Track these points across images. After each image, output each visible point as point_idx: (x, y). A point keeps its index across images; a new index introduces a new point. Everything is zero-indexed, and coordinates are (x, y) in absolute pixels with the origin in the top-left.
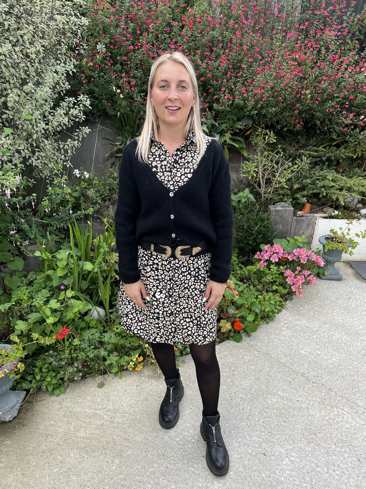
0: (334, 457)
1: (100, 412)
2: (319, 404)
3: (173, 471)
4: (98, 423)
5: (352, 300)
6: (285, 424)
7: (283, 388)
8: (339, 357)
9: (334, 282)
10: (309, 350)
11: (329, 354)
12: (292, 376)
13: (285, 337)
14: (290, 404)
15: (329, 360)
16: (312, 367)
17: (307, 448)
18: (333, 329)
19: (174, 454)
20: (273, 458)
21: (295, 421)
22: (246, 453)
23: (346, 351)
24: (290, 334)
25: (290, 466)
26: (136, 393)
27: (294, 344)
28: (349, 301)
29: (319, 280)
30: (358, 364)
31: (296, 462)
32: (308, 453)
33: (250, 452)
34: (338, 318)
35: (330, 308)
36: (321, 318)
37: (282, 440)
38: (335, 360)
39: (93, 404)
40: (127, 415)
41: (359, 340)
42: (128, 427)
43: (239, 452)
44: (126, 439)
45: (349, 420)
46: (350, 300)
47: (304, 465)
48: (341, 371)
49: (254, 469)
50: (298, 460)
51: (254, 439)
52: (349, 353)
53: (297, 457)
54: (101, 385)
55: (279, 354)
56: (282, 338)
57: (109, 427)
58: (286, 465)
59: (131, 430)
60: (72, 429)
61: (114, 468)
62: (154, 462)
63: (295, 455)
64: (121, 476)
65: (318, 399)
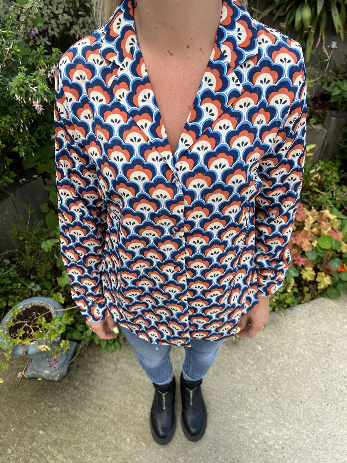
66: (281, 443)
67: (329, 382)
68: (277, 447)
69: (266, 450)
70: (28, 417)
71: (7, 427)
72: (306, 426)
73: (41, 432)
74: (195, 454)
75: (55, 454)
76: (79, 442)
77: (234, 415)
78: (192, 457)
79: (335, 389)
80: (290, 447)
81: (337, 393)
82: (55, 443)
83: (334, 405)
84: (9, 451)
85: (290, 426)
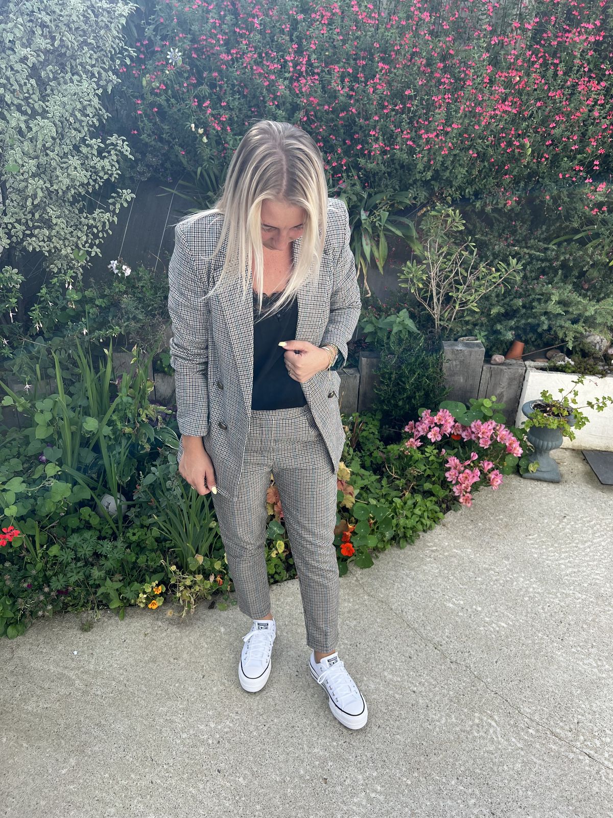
0: (449, 802)
1: (71, 674)
2: (451, 701)
3: (160, 790)
4: (63, 691)
5: (568, 519)
6: (379, 731)
7: (395, 665)
8: (512, 621)
9: (545, 484)
10: (462, 602)
11: (496, 614)
12: (416, 647)
13: (425, 574)
14: (397, 696)
15: (493, 625)
16: (458, 634)
17: (405, 779)
18: (517, 570)
19: (171, 761)
20: (338, 788)
21: (398, 728)
22: (293, 775)
23: (529, 610)
24: (437, 571)
25: (365, 807)
26: (141, 647)
27: (439, 590)
28: (561, 522)
29: (519, 478)
30: (545, 637)
31: (379, 801)
32: (403, 787)
33: (302, 772)
34: (533, 550)
35: (523, 531)
36: (500, 547)
37: (364, 758)
38: (503, 624)
39: (65, 658)
40: (114, 683)
41: (558, 594)
42: (110, 706)
43: (283, 771)
44: (99, 725)
45: (497, 737)
46: (565, 520)
47: (389, 809)
48: (508, 646)
49: (300, 804)
50: (382, 798)
51: (316, 750)
52: (533, 615)
53: (380, 793)
54: (86, 627)
55: (406, 605)
56: (421, 576)
57: (78, 700)
58: (359, 805)
59: (112, 710)
60: (17, 695)
61: (64, 772)
62: (132, 771)
63: (379, 788)
64: (72, 787)
65: (451, 693)
66: (218, 736)
67: (304, 666)
69: (194, 746)
72: (258, 716)
80: (229, 741)
83: (302, 692)
85: (236, 717)
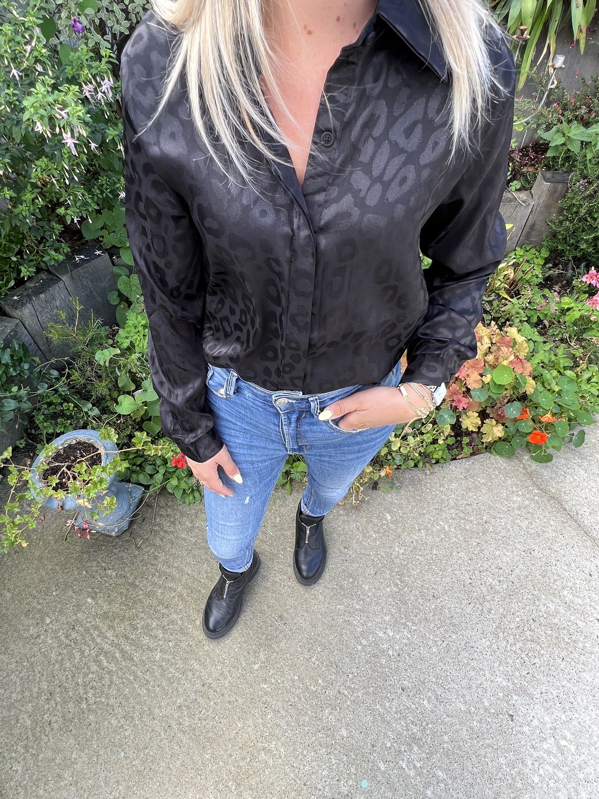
12: (596, 562)
19: (355, 670)
44: (281, 617)
55: (581, 505)
62: (319, 676)
66: (398, 648)
67: (477, 572)
68: (391, 653)
69: (375, 656)
70: (75, 580)
71: (48, 589)
72: (435, 629)
73: (89, 600)
74: (282, 650)
75: (104, 631)
76: (135, 618)
77: (340, 605)
78: (277, 653)
79: (483, 583)
80: (409, 655)
81: (485, 589)
82: (105, 616)
83: (477, 606)
84: (48, 621)
